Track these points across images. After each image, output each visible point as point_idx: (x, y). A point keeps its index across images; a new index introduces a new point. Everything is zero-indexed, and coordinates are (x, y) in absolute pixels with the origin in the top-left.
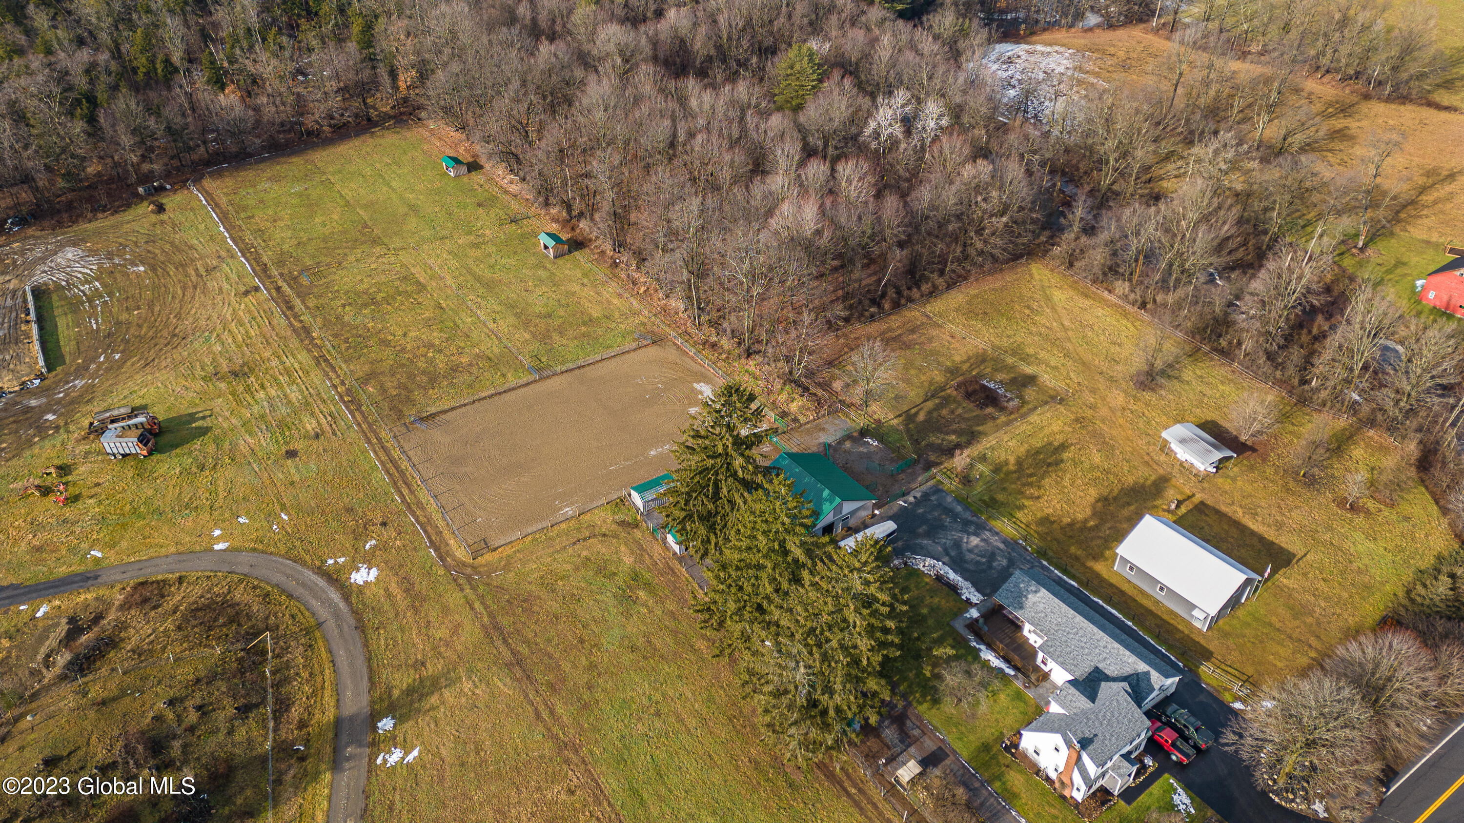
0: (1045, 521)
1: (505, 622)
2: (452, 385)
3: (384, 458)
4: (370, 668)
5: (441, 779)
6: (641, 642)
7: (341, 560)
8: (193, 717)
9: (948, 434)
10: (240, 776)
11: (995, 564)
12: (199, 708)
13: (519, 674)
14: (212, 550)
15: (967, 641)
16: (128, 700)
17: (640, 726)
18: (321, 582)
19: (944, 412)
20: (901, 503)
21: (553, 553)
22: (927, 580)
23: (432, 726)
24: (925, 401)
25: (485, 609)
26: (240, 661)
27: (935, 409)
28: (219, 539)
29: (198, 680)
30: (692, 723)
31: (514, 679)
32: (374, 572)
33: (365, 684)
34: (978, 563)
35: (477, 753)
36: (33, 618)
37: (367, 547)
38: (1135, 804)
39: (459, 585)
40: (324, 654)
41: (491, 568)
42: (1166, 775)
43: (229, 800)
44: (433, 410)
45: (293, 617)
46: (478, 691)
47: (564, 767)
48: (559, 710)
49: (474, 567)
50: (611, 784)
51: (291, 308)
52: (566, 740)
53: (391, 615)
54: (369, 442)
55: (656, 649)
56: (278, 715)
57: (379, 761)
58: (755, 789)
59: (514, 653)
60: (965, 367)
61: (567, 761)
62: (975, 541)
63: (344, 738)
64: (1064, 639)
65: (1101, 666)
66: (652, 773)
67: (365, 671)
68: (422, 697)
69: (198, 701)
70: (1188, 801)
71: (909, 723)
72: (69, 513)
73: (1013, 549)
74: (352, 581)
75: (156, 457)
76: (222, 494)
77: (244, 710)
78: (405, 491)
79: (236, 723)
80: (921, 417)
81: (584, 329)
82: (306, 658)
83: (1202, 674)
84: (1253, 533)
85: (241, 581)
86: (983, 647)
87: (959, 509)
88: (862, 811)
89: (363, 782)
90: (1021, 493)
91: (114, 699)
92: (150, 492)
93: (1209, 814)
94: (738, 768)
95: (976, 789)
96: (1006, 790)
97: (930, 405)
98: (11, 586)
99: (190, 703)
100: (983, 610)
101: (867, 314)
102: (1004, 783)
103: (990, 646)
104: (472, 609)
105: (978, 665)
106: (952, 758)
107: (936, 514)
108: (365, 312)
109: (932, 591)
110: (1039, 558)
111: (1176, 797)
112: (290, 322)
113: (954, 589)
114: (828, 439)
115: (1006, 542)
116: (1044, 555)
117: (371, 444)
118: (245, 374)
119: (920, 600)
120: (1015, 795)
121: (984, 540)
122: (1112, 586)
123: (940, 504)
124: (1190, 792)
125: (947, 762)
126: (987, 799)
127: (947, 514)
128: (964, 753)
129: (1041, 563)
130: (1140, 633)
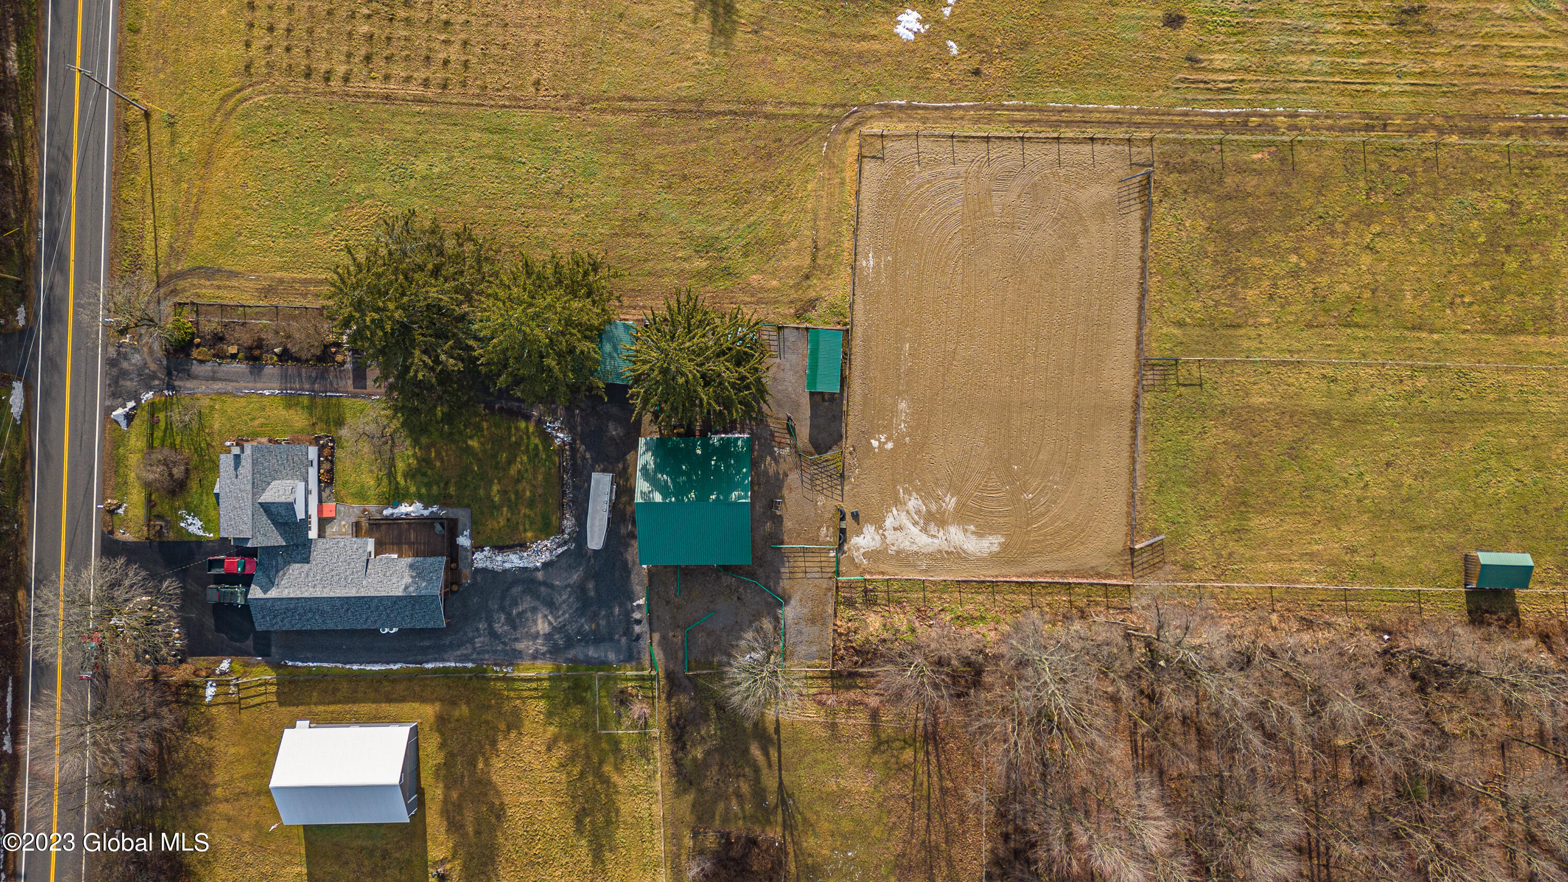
0: (515, 723)
1: (757, 124)
2: (1200, 254)
6: (646, 227)
7: (946, 11)
9: (708, 753)
11: (503, 617)
13: (684, 106)
15: (443, 506)
17: (558, 172)
19: (745, 788)
20: (639, 602)
21: (815, 215)
22: (529, 534)
23: (678, 11)
24: (781, 783)
25: (784, 115)
27: (758, 781)
30: (531, 215)
31: (681, 99)
32: (907, 35)
34: (515, 603)
35: (624, 33)
37: (951, 43)
39: (833, 107)
41: (835, 146)
42: (217, 536)
44: (1159, 209)
46: (690, 62)
47: (562, 92)
48: (622, 118)
49: (849, 130)
50: (519, 118)
52: (588, 107)
53: (836, 29)
54: (1140, 110)
55: (628, 235)
59: (712, 114)
61: (566, 97)
62: (542, 627)
64: (352, 565)
66: (508, 153)
68: (715, 16)
70: (191, 529)
73: (505, 653)
74: (909, 11)
78: (1019, 115)
80: (755, 751)
83: (269, 670)
86: (426, 513)
87: (592, 652)
90: (569, 739)
93: (171, 534)
95: (314, 383)
96: (297, 404)
97: (770, 784)
100: (462, 553)
102: (303, 407)
103: (420, 520)
104: (793, 104)
105: (413, 489)
106: (351, 389)
107: (603, 623)
108: (1475, 225)
109: (513, 527)
110: (480, 665)
111: (199, 524)
112: (1512, 119)
113: (501, 548)
114: (789, 613)
115: (518, 655)
116: (479, 675)
117: (1132, 113)
118: (1402, 23)
119: (513, 507)
120: (288, 407)
121: (536, 636)
122: (403, 700)
123: (611, 640)
124: (194, 539)
125: (350, 382)
126: (301, 382)
127: (594, 632)
128: (347, 402)
129: (473, 661)
130: (340, 665)
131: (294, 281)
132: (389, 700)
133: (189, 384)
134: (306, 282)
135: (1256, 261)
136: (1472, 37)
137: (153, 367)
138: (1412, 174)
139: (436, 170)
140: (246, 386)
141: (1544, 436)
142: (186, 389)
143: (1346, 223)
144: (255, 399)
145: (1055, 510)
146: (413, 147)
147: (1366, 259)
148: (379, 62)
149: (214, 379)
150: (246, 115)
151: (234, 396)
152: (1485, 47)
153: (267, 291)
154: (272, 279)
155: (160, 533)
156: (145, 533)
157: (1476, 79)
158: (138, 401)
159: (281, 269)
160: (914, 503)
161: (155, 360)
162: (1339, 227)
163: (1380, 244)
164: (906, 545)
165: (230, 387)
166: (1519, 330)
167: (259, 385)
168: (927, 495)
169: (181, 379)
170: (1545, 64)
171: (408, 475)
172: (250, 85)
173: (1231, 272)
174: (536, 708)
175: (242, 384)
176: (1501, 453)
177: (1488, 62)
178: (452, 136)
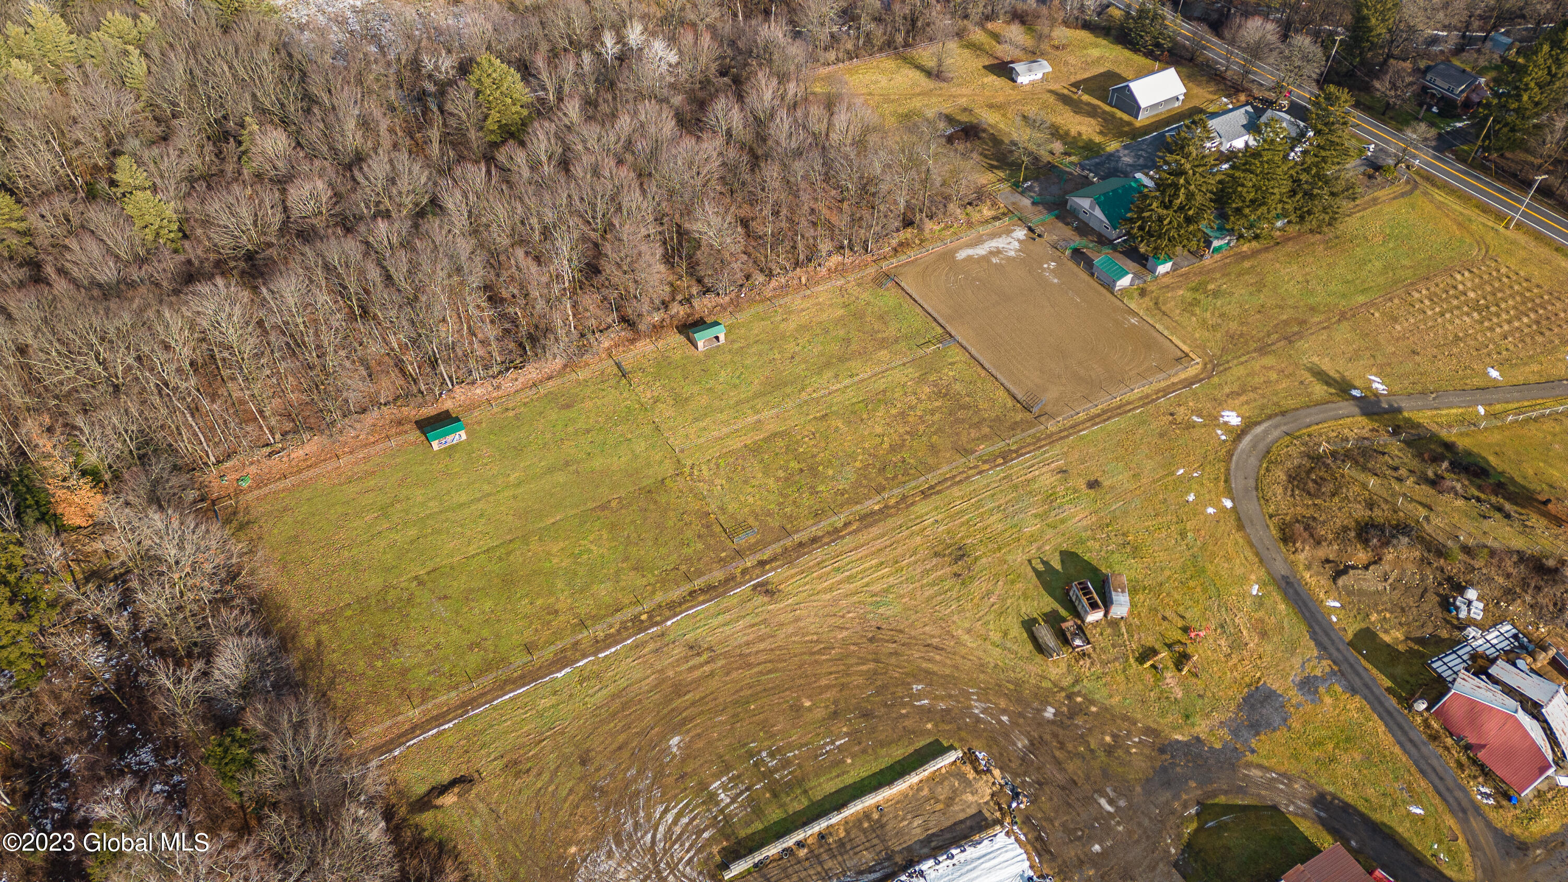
1: (1254, 346)
4: (1317, 405)
6: (1252, 288)
7: (1220, 432)
13: (1296, 337)
14: (1233, 508)
18: (1247, 439)
21: (1182, 325)
23: (1350, 372)
25: (1244, 355)
28: (1219, 506)
31: (1301, 339)
32: (1227, 413)
33: (1330, 405)
36: (1344, 607)
37: (1200, 420)
39: (1226, 369)
41: (1205, 354)
47: (1357, 316)
48: (1318, 320)
49: (1207, 363)
52: (1338, 316)
53: (1265, 400)
57: (1386, 392)
59: (1280, 341)
63: (1377, 409)
67: (1320, 407)
68: (1331, 378)
74: (1239, 423)
78: (1128, 407)
89: (1403, 398)
98: (1313, 636)
104: (1246, 361)
108: (830, 472)
112: (849, 534)
117: (1070, 435)
118: (960, 549)
135: (937, 404)
136: (909, 565)
138: (887, 479)
141: (717, 403)
143: (904, 440)
145: (943, 277)
147: (879, 430)
152: (897, 562)
157: (888, 543)
160: (1012, 253)
162: (906, 437)
163: (878, 440)
164: (1000, 240)
166: (766, 440)
168: (1009, 259)
170: (854, 571)
173: (946, 395)
174: (1098, 139)
176: (735, 386)
177: (890, 555)
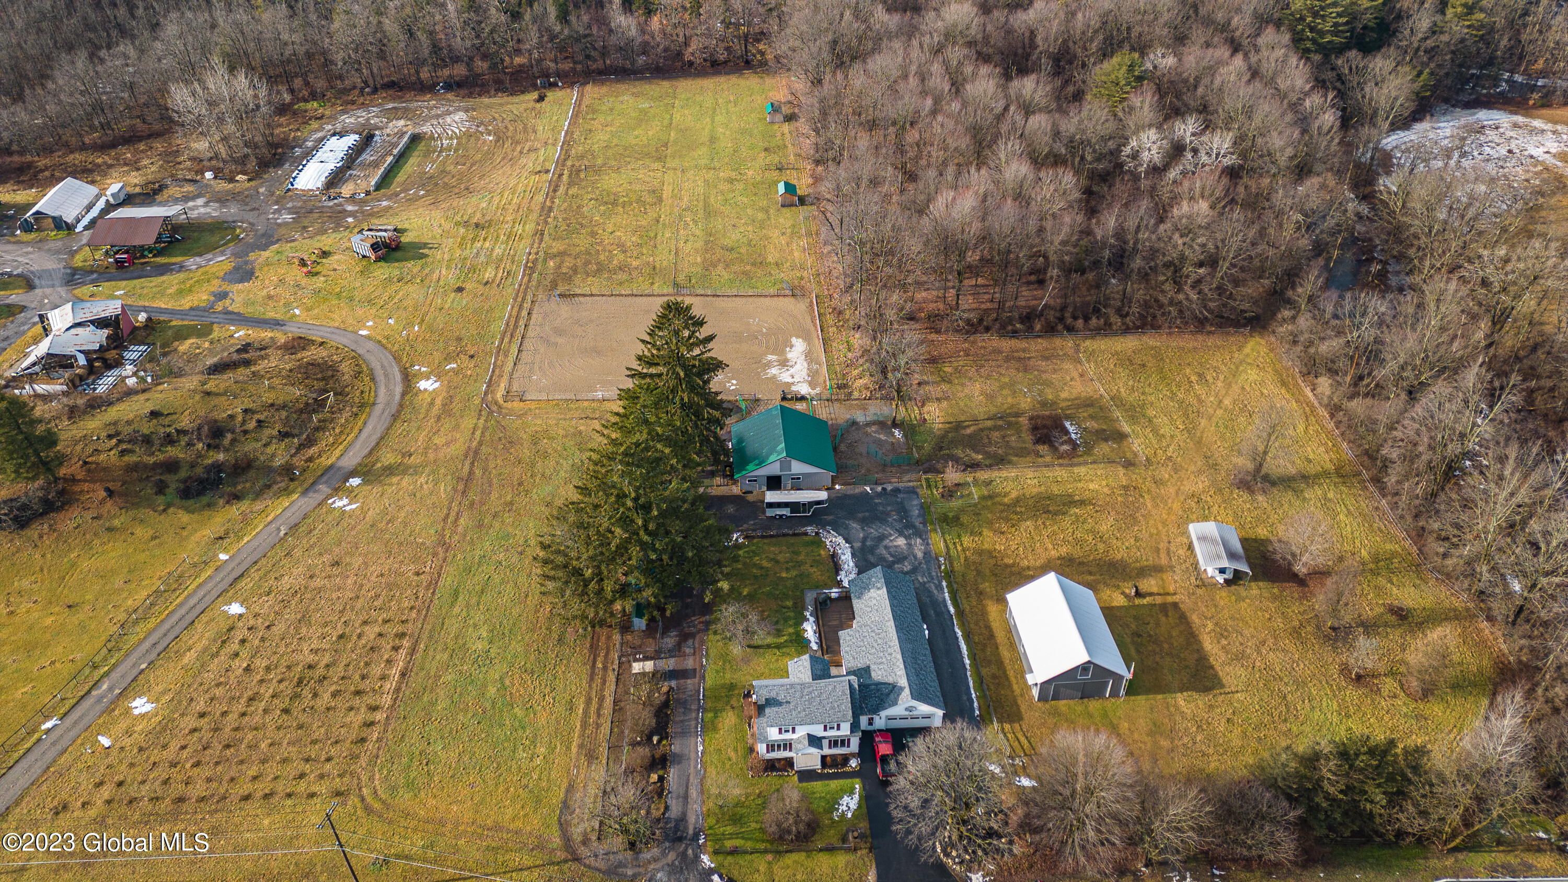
0: (987, 553)
2: (609, 278)
3: (514, 313)
4: (378, 443)
5: (354, 528)
7: (423, 369)
8: (252, 425)
9: (977, 452)
10: (252, 474)
12: (259, 421)
13: (461, 487)
14: (356, 333)
15: (804, 608)
16: (224, 398)
18: (398, 377)
19: (996, 434)
20: (868, 489)
21: (560, 419)
22: (822, 552)
24: (988, 419)
26: (307, 404)
27: (990, 429)
28: (369, 328)
29: (272, 405)
31: (455, 490)
32: (437, 385)
33: (366, 451)
34: (884, 558)
35: (387, 524)
36: (232, 336)
38: (805, 784)
39: (480, 415)
40: (360, 423)
41: (511, 412)
42: (858, 780)
43: (235, 485)
44: (578, 291)
45: (362, 392)
46: (425, 487)
49: (500, 407)
50: (447, 581)
51: (555, 191)
53: (422, 416)
54: (515, 300)
56: (299, 449)
57: (330, 501)
58: (533, 630)
59: (471, 473)
60: (1063, 404)
61: (435, 555)
62: (901, 542)
63: (325, 478)
64: (865, 634)
65: (872, 667)
66: (478, 587)
67: (373, 444)
69: (262, 417)
70: (854, 804)
71: (690, 642)
72: (304, 281)
73: (927, 562)
75: (382, 264)
76: (396, 300)
77: (283, 435)
78: (506, 340)
79: (274, 441)
80: (968, 431)
81: (748, 268)
82: (347, 420)
84: (1200, 650)
85: (353, 358)
86: (812, 619)
87: (915, 513)
88: (592, 679)
89: (311, 508)
90: (991, 523)
91: (217, 394)
92: (358, 284)
93: (862, 825)
94: (537, 611)
95: (690, 710)
96: (713, 722)
97: (989, 423)
98: (239, 314)
99: (257, 417)
100: (842, 592)
101: (1010, 328)
102: (716, 717)
103: (817, 622)
104: (473, 433)
105: (791, 630)
106: (696, 680)
107: (889, 508)
109: (817, 563)
110: (944, 578)
111: (846, 799)
113: (837, 568)
114: (860, 418)
115: (927, 554)
116: (949, 575)
119: (799, 564)
120: (715, 729)
121: (909, 545)
122: (988, 627)
123: (902, 503)
124: (863, 802)
125: (689, 681)
126: (689, 720)
127: (898, 513)
128: (709, 682)
129: (940, 582)
130: (969, 673)
131: (582, 735)
132: (992, 636)
133: (692, 819)
134: (584, 725)
135: (615, 262)
137: (671, 856)
139: (485, 634)
140: (695, 766)
142: (697, 822)
143: (596, 239)
144: (707, 758)
145: (772, 321)
146: (459, 650)
147: (618, 234)
148: (365, 685)
149: (686, 797)
150: (393, 789)
151: (704, 777)
153: (591, 757)
154: (578, 753)
155: (862, 836)
156: (864, 852)
158: (711, 871)
159: (568, 748)
160: (773, 371)
161: (664, 854)
162: (598, 241)
163: (610, 230)
164: (803, 373)
165: (694, 781)
166: (660, 197)
167: (693, 755)
168: (766, 366)
169: (686, 828)
171: (779, 633)
172: (360, 789)
173: (621, 269)
174: (970, 542)
175: (692, 770)
178: (453, 626)
